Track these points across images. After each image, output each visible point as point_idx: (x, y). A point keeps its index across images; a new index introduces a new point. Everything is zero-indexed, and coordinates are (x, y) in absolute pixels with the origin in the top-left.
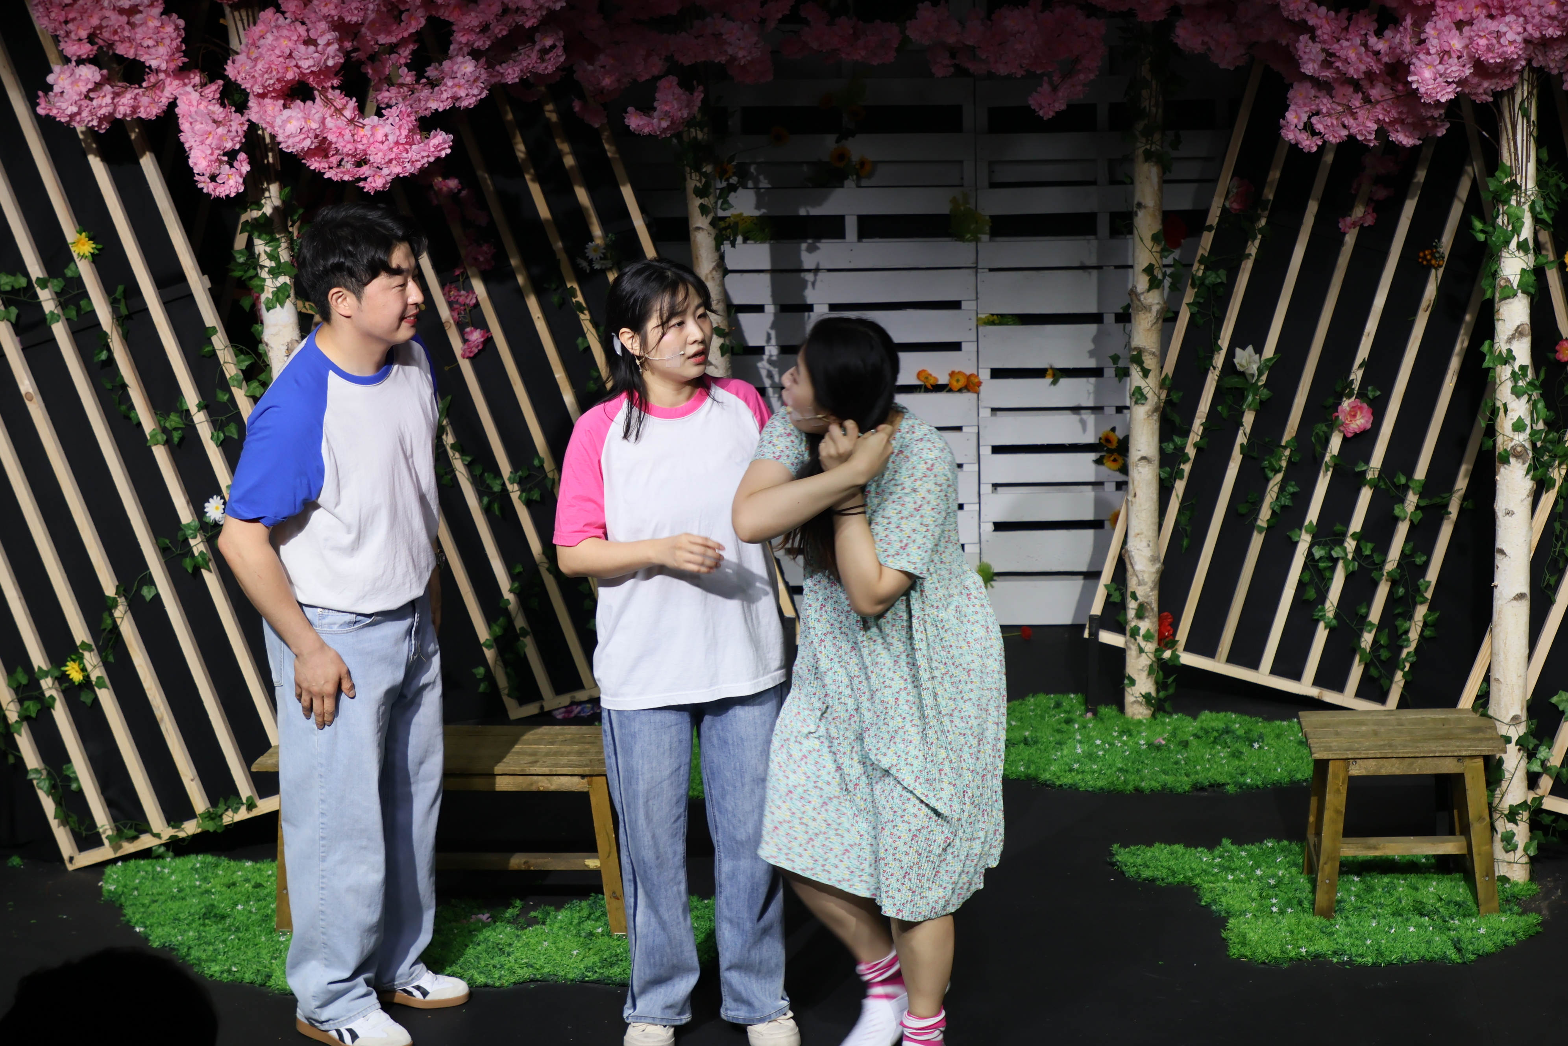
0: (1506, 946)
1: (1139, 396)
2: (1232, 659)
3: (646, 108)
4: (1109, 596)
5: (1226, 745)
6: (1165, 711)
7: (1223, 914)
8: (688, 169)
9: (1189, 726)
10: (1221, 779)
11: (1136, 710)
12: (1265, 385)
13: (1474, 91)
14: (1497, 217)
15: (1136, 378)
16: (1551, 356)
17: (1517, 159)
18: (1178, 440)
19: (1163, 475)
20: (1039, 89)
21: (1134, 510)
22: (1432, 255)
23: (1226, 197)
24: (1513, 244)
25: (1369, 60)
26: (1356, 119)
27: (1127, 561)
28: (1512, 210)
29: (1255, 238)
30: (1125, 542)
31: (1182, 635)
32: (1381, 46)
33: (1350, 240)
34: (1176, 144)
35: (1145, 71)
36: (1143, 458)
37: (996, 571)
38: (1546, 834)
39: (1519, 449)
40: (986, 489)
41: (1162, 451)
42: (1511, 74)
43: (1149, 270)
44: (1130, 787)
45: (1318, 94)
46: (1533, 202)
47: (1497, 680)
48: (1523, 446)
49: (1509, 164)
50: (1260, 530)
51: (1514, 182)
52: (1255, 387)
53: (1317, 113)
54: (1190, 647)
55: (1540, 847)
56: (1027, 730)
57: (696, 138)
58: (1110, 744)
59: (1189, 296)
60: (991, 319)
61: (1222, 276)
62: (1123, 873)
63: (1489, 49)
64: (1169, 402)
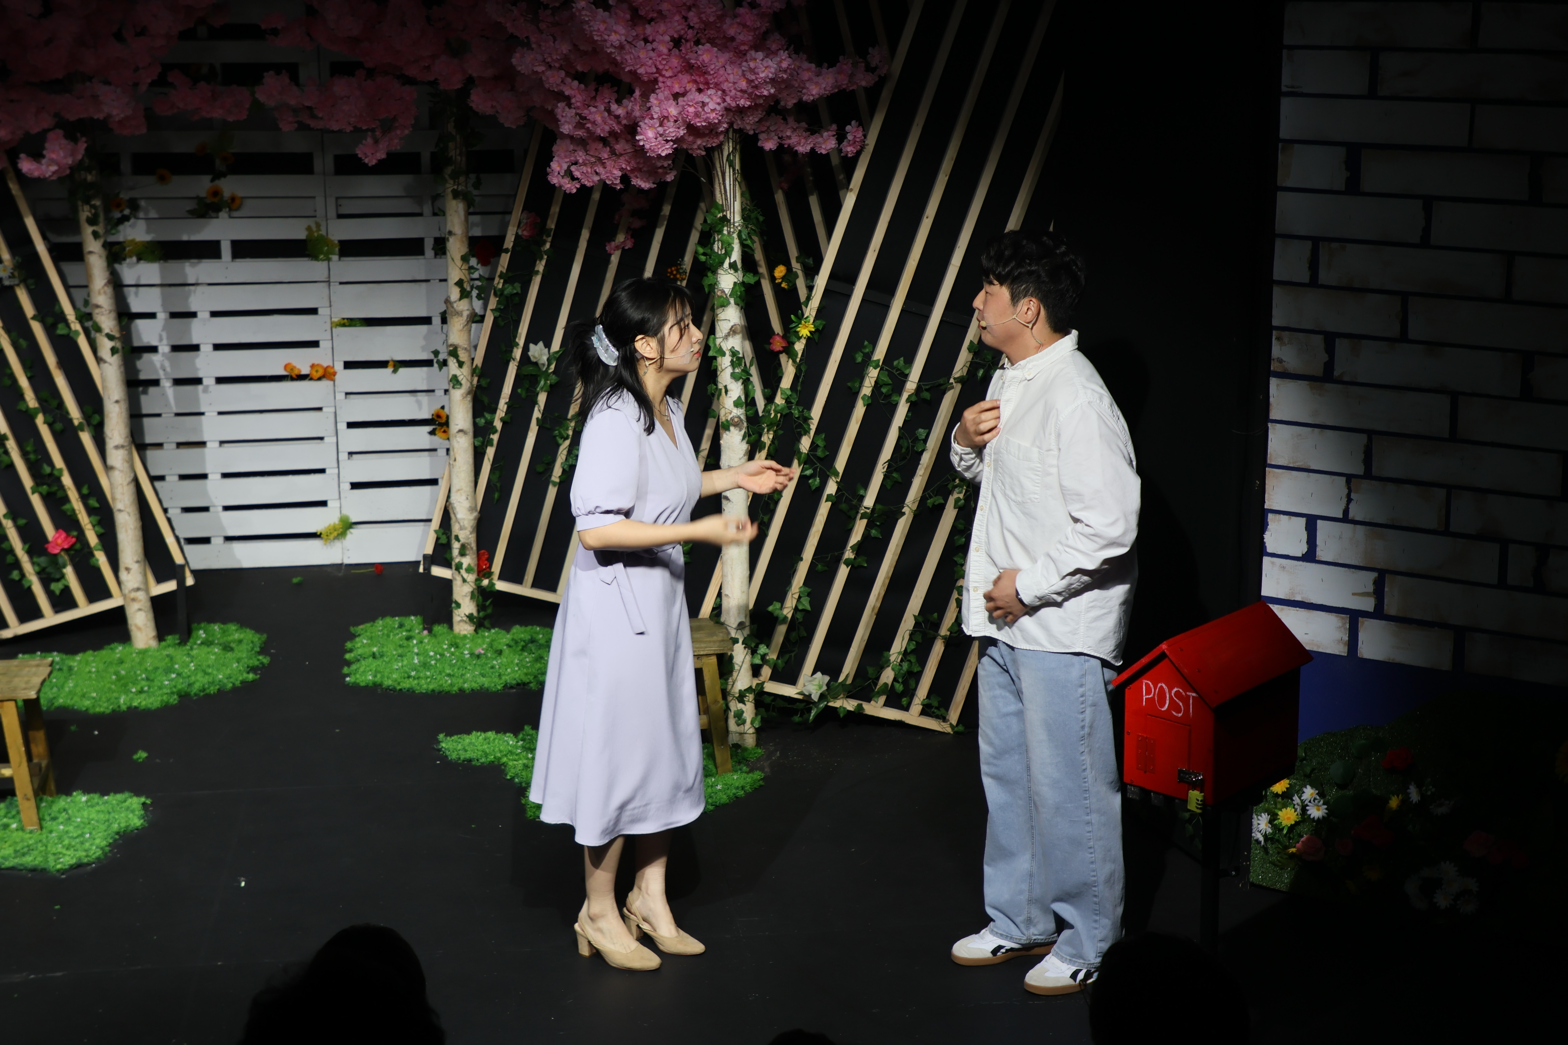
0: (737, 797)
1: (455, 381)
2: (535, 585)
3: (37, 155)
4: (438, 539)
5: (531, 652)
6: (485, 627)
7: (524, 785)
8: (80, 203)
9: (502, 638)
10: (526, 679)
11: (463, 628)
12: (554, 372)
13: (690, 147)
14: (714, 243)
15: (453, 368)
16: (767, 346)
17: (726, 199)
18: (488, 416)
19: (477, 444)
20: (364, 142)
21: (455, 470)
22: (677, 270)
23: (519, 226)
24: (726, 265)
25: (611, 122)
26: (605, 168)
27: (451, 511)
28: (725, 238)
29: (541, 259)
30: (449, 497)
31: (497, 567)
32: (620, 111)
33: (615, 259)
34: (477, 185)
35: (451, 128)
36: (461, 431)
37: (354, 520)
38: (767, 710)
39: (736, 420)
40: (343, 456)
41: (475, 424)
42: (718, 134)
43: (460, 283)
44: (456, 688)
45: (576, 148)
46: (740, 231)
47: (727, 595)
48: (740, 418)
49: (720, 203)
50: (554, 484)
51: (725, 216)
52: (546, 374)
53: (576, 163)
54: (501, 577)
55: (763, 720)
56: (376, 646)
57: (85, 179)
58: (440, 655)
59: (493, 303)
60: (342, 322)
61: (517, 288)
62: (446, 757)
63: (697, 115)
64: (479, 387)
